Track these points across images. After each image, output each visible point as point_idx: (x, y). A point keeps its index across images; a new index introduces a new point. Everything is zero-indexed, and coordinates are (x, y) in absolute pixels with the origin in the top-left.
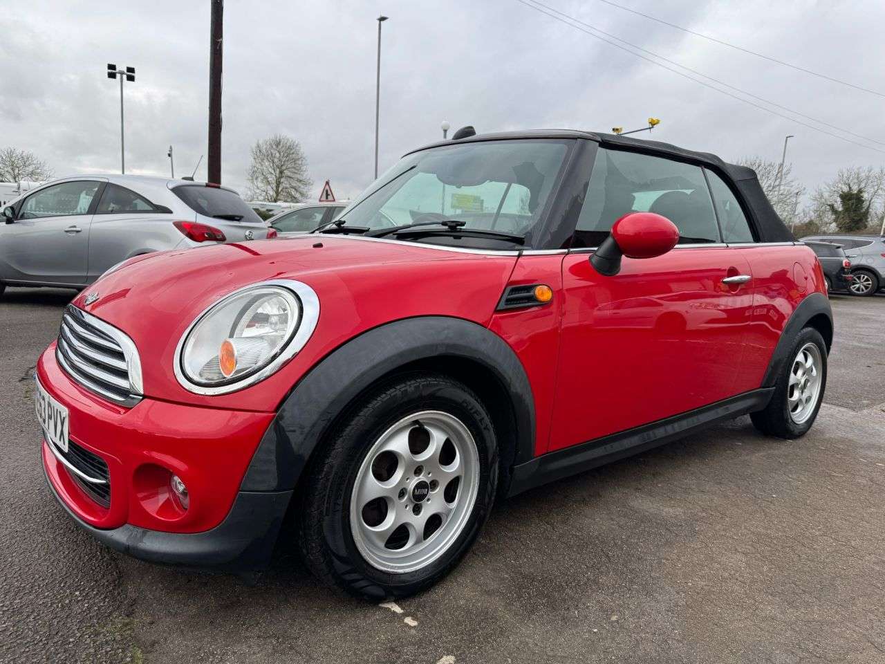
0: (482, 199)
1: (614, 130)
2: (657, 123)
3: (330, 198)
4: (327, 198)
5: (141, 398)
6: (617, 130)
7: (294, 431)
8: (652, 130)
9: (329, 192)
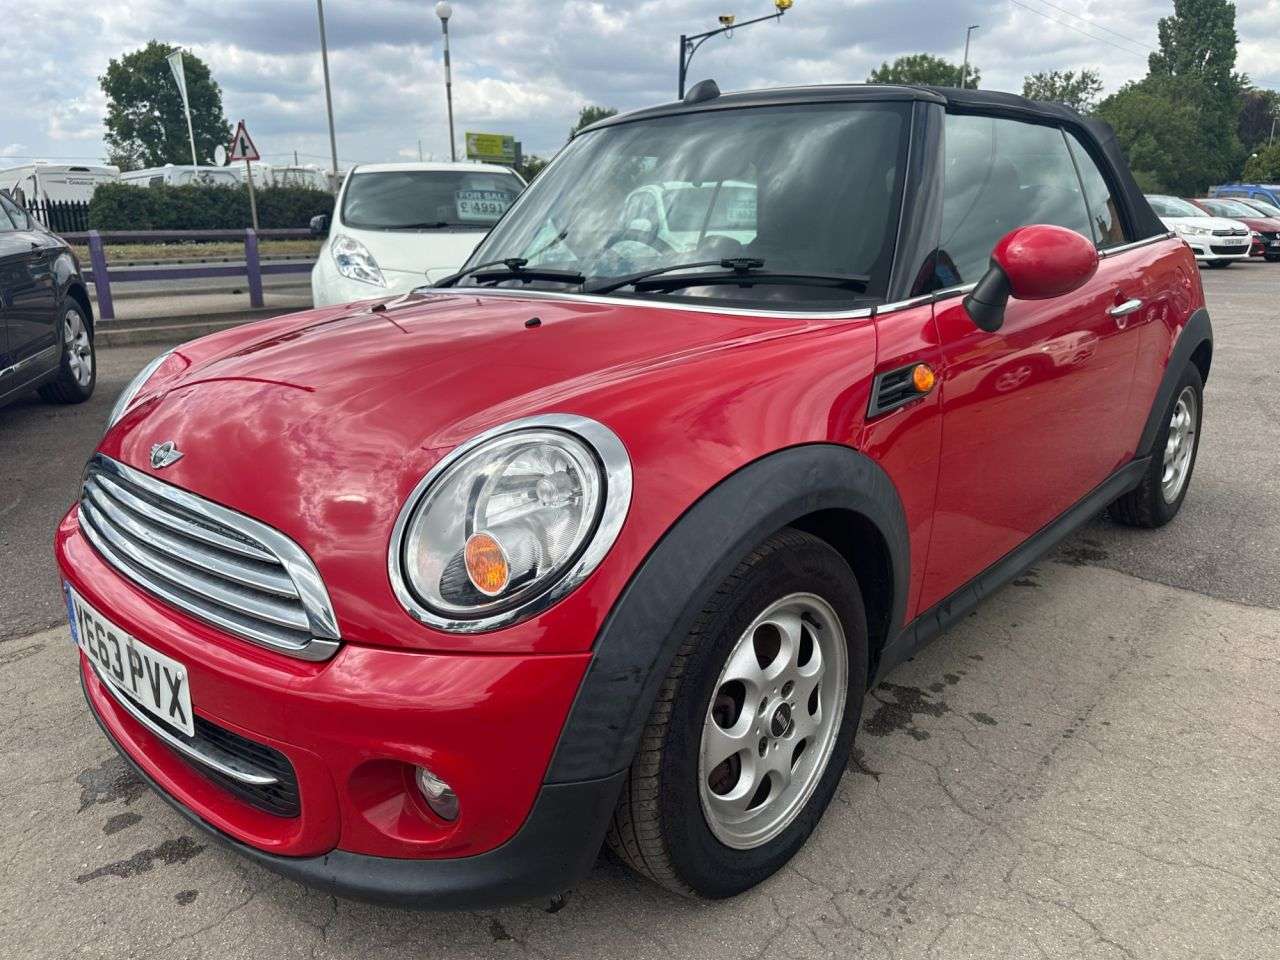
0: (516, 140)
1: (721, 19)
2: (789, 6)
3: (250, 153)
4: (244, 154)
5: (337, 644)
6: (727, 19)
7: (625, 678)
8: (781, 17)
9: (247, 143)
